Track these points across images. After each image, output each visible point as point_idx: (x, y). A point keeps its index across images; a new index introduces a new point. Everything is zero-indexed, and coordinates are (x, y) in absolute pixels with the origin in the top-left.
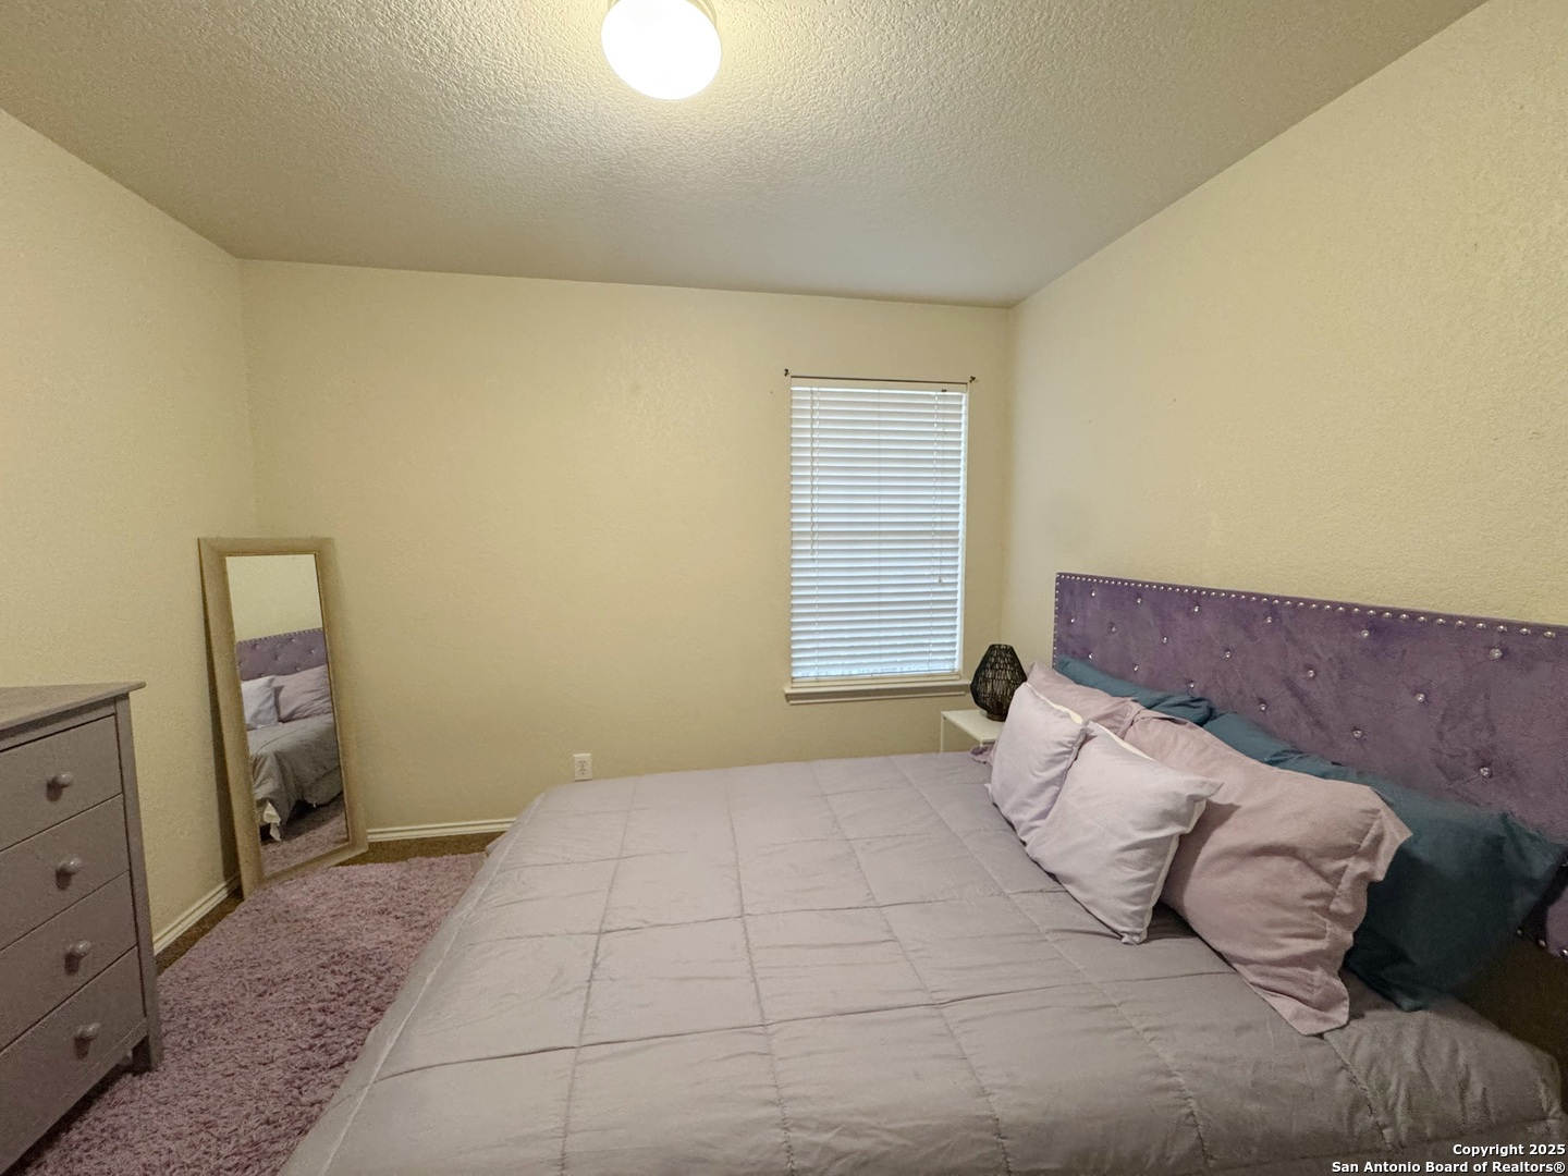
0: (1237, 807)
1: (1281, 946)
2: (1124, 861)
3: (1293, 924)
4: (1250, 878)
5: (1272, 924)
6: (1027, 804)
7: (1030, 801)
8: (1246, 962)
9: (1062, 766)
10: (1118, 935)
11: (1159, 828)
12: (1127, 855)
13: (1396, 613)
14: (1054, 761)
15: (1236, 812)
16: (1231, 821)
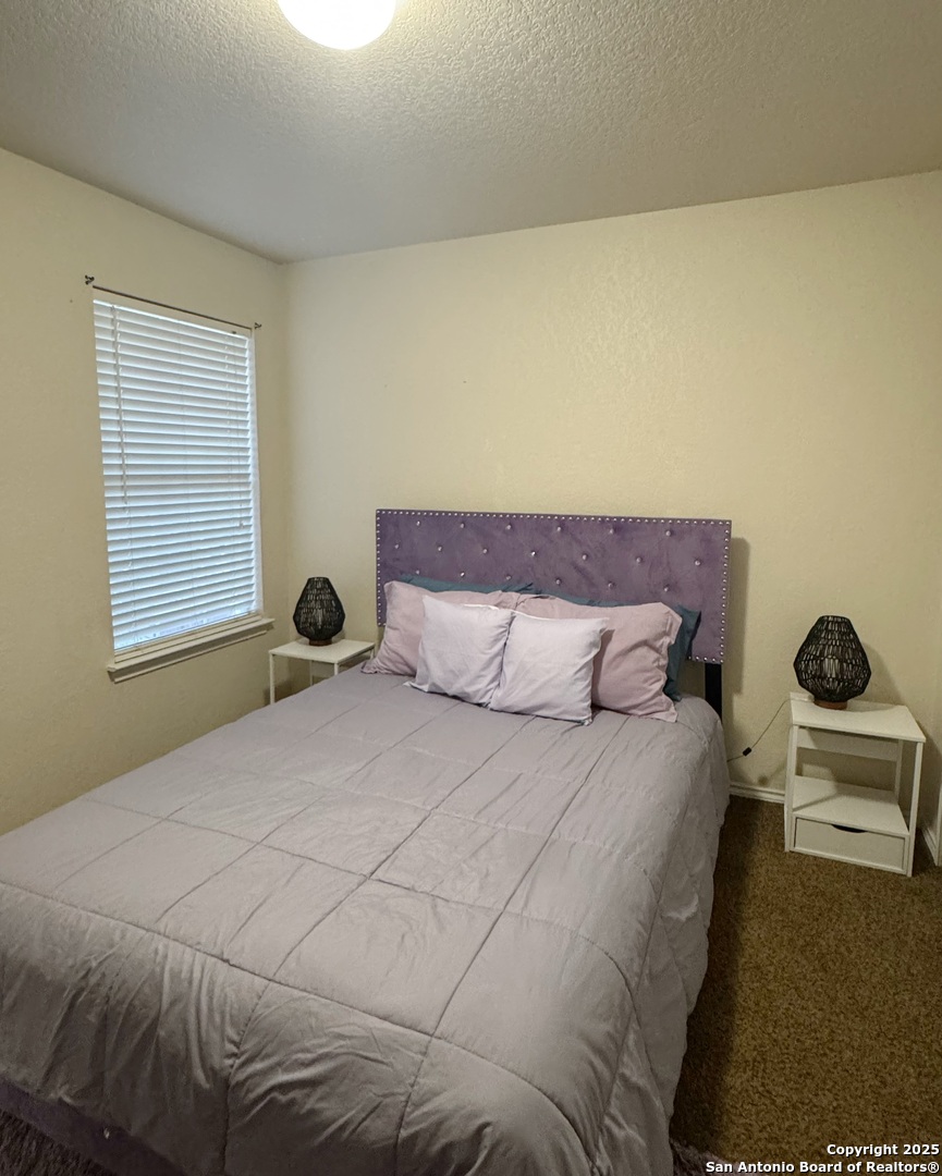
0: (613, 631)
1: (650, 691)
2: (577, 679)
3: (651, 678)
4: (629, 664)
5: (646, 681)
6: (482, 676)
7: (483, 673)
8: (635, 707)
9: (502, 642)
10: (581, 723)
11: (589, 653)
12: (578, 675)
13: (627, 519)
14: (497, 640)
15: (614, 634)
16: (613, 639)
